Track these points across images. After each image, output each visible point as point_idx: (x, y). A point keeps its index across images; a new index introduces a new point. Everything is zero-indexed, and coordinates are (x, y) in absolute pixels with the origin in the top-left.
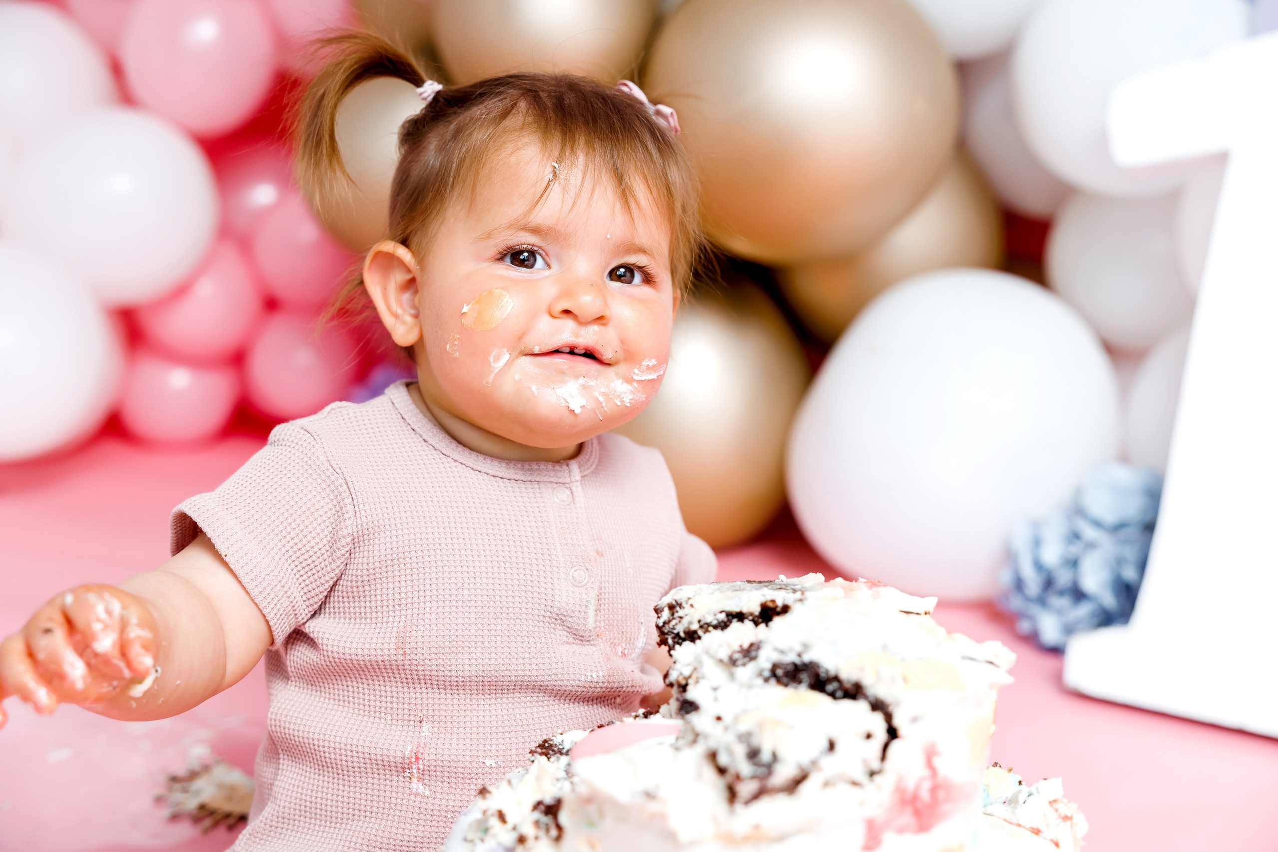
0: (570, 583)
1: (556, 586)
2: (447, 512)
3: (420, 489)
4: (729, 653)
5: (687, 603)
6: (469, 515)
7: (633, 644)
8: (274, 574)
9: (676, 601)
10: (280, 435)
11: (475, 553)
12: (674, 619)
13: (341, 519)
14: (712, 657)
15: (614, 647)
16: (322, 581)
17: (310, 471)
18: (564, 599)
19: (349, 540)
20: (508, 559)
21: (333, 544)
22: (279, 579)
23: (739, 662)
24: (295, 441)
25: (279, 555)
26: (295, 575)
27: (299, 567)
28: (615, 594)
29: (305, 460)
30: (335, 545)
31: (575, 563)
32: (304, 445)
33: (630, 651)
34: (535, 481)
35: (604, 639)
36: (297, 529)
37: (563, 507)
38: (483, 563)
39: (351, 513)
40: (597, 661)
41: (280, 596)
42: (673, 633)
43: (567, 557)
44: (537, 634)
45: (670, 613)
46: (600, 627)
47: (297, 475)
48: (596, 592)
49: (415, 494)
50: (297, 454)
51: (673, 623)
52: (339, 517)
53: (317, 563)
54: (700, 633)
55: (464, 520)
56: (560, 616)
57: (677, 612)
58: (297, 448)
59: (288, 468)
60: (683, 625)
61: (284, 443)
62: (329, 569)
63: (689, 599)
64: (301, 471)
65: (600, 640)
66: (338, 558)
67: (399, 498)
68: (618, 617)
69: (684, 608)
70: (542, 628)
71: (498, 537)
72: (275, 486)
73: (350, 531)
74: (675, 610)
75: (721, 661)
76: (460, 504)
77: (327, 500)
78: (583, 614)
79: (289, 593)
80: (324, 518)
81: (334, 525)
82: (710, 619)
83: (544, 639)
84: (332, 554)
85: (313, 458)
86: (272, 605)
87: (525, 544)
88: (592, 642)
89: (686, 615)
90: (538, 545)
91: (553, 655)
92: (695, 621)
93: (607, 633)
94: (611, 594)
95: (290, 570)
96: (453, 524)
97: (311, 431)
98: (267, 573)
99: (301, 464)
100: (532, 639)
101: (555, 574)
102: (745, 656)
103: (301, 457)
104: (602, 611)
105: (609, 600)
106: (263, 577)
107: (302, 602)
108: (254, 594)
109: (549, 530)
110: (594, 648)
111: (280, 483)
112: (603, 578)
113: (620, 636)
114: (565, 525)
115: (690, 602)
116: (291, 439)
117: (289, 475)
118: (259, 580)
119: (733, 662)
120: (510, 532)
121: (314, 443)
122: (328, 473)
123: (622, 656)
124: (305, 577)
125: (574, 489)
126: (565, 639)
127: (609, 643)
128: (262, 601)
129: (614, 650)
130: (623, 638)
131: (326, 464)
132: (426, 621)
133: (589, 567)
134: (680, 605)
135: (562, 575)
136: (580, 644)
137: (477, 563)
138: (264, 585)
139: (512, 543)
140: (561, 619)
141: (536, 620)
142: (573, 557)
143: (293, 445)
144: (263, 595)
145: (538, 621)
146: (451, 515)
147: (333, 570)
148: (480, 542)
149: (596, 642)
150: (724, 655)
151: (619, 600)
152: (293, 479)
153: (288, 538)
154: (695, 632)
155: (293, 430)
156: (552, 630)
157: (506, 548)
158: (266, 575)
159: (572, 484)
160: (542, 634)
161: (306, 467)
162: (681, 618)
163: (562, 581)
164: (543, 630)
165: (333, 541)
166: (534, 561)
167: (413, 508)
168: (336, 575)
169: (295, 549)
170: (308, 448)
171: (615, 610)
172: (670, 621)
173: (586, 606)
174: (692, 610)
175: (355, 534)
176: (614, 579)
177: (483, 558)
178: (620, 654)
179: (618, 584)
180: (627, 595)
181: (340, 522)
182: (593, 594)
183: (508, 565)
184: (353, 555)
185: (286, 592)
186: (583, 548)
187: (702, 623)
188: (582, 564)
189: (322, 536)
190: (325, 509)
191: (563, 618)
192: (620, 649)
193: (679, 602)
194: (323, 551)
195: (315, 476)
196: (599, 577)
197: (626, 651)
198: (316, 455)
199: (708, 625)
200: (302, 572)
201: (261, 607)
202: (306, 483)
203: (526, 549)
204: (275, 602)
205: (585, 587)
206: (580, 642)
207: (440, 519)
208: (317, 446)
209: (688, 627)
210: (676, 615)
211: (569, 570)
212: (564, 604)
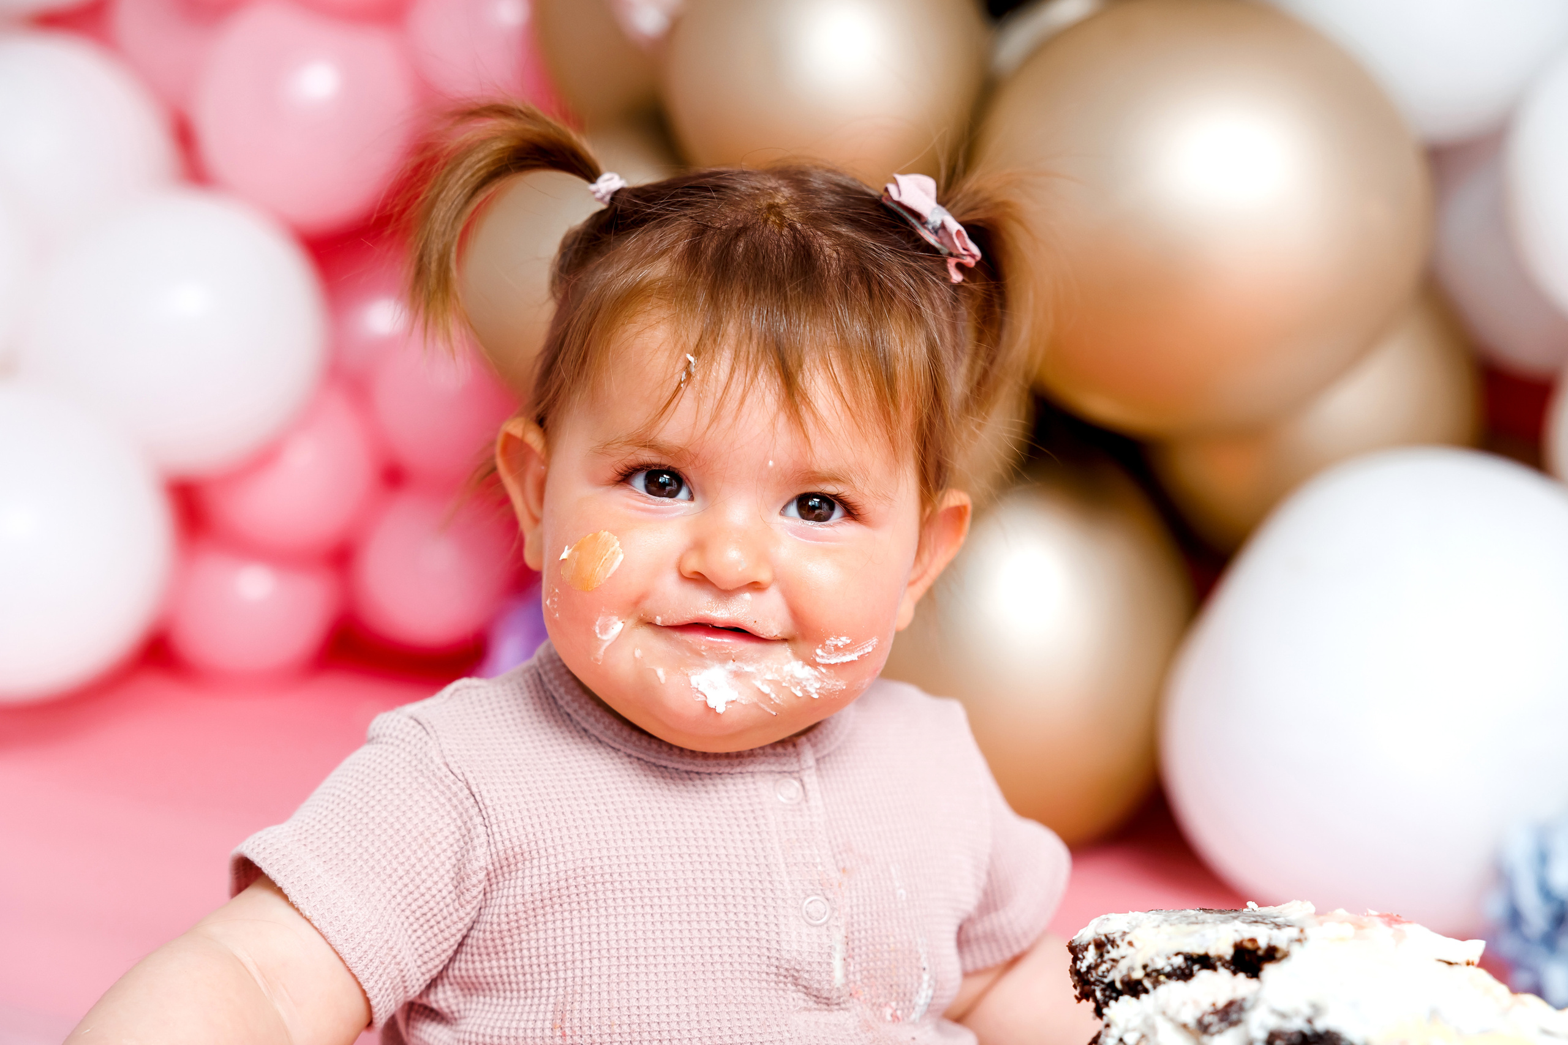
0: (802, 921)
1: (782, 927)
2: (620, 825)
3: (580, 795)
4: (1198, 1014)
5: (1123, 940)
6: (652, 827)
7: (910, 1001)
8: (379, 930)
9: (1106, 936)
10: (381, 728)
11: (663, 884)
12: (1103, 962)
13: (469, 846)
14: (1172, 1020)
15: (878, 1009)
16: (447, 934)
17: (421, 780)
18: (795, 946)
19: (482, 875)
20: (710, 891)
21: (459, 883)
22: (386, 938)
23: (1213, 1029)
24: (401, 737)
25: (384, 903)
26: (406, 930)
27: (412, 919)
28: (876, 931)
29: (414, 763)
30: (462, 885)
31: (809, 892)
32: (413, 742)
33: (906, 1011)
34: (748, 772)
35: (862, 998)
36: (406, 864)
37: (789, 807)
38: (674, 900)
39: (483, 838)
40: (852, 1032)
41: (386, 963)
42: (1103, 983)
43: (797, 883)
44: (758, 999)
45: (1096, 954)
46: (855, 982)
47: (402, 785)
48: (843, 931)
49: (573, 801)
50: (402, 755)
51: (1103, 967)
52: (466, 843)
53: (436, 911)
54: (1147, 983)
55: (645, 835)
56: (792, 972)
57: (1108, 952)
58: (402, 746)
59: (390, 776)
60: (1120, 972)
61: (385, 740)
62: (455, 918)
63: (1124, 933)
64: (409, 780)
65: (855, 1000)
66: (468, 902)
67: (550, 809)
68: (883, 964)
69: (1118, 946)
70: (764, 991)
71: (695, 857)
72: (372, 803)
73: (483, 863)
74: (1105, 950)
75: (1185, 1026)
76: (639, 812)
77: (447, 820)
78: (824, 965)
79: (399, 959)
80: (444, 845)
81: (459, 856)
82: (1161, 963)
83: (769, 1006)
84: (459, 897)
85: (425, 760)
86: (376, 977)
87: (734, 866)
88: (843, 1006)
89: (1123, 957)
90: (754, 868)
91: (785, 1028)
92: (1138, 965)
93: (866, 989)
94: (870, 932)
95: (399, 925)
96: (629, 843)
97: (423, 721)
98: (368, 929)
99: (408, 769)
100: (751, 1007)
101: (781, 911)
102: (1222, 1020)
103: (408, 759)
104: (857, 958)
105: (867, 940)
106: (362, 935)
107: (416, 969)
108: (351, 961)
109: (769, 845)
110: (847, 1014)
111: (378, 797)
112: (855, 909)
113: (886, 991)
114: (793, 836)
115: (1128, 938)
116: (394, 734)
117: (390, 786)
118: (357, 940)
119: (1203, 1028)
120: (712, 850)
121: (426, 738)
122: (447, 781)
123: (894, 1021)
124: (419, 933)
125: (806, 779)
126: (802, 1004)
127: (870, 1005)
128: (363, 970)
129: (878, 1013)
130: (891, 994)
131: (445, 769)
132: (593, 987)
133: (831, 896)
134: (1113, 943)
135: (790, 910)
136: (826, 1010)
137: (665, 900)
138: (365, 947)
139: (715, 866)
140: (793, 976)
141: (755, 979)
142: (806, 883)
143: (397, 742)
144: (364, 962)
145: (759, 981)
146: (626, 829)
147: (461, 919)
148: (669, 867)
149: (848, 1005)
150: (1189, 1017)
151: (884, 938)
152: (396, 791)
153: (395, 878)
154: (1139, 982)
155: (399, 721)
156: (781, 992)
157: (708, 875)
158: (366, 933)
159: (802, 773)
160: (766, 999)
161: (415, 774)
162: (1113, 960)
163: (791, 919)
164: (767, 993)
165: (460, 879)
166: (749, 892)
167: (571, 823)
168: (465, 925)
169: (405, 892)
170: (419, 746)
171: (878, 955)
172: (1097, 966)
173: (829, 955)
174: (1132, 951)
175: (491, 868)
176: (875, 907)
177: (673, 892)
178: (889, 1018)
179: (881, 914)
180: (897, 930)
181: (468, 851)
182: (838, 936)
183: (711, 900)
184: (489, 896)
185: (395, 957)
186: (820, 868)
187: (1149, 970)
188: (819, 892)
189: (442, 871)
190: (446, 832)
191: (796, 974)
192: (888, 1012)
193: (1111, 938)
194: (445, 893)
195: (428, 786)
196: (848, 909)
197: (899, 1013)
198: (429, 756)
199: (1159, 972)
200: (416, 926)
201: (360, 980)
202: (416, 797)
203: (736, 875)
204: (380, 972)
205: (826, 926)
206: (825, 1007)
207: (610, 836)
208: (431, 743)
209: (1129, 975)
210: (1107, 957)
211: (800, 902)
212: (795, 954)
